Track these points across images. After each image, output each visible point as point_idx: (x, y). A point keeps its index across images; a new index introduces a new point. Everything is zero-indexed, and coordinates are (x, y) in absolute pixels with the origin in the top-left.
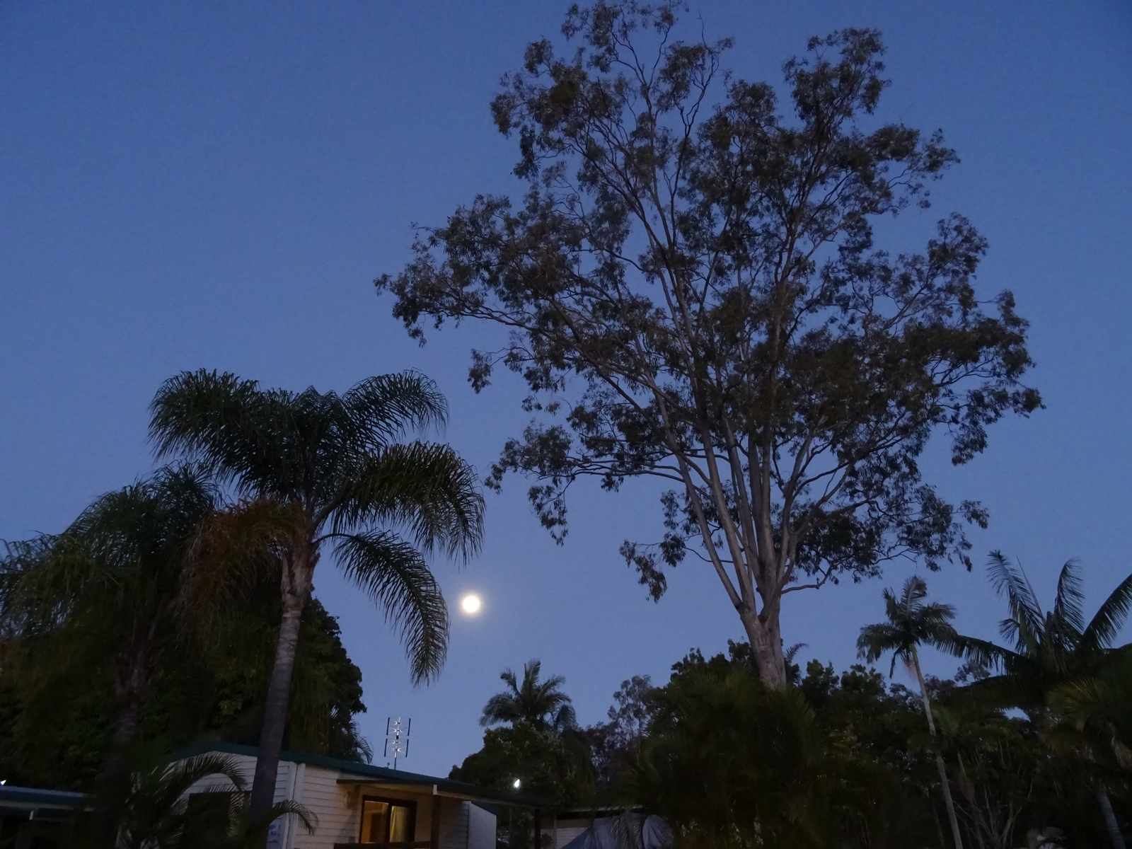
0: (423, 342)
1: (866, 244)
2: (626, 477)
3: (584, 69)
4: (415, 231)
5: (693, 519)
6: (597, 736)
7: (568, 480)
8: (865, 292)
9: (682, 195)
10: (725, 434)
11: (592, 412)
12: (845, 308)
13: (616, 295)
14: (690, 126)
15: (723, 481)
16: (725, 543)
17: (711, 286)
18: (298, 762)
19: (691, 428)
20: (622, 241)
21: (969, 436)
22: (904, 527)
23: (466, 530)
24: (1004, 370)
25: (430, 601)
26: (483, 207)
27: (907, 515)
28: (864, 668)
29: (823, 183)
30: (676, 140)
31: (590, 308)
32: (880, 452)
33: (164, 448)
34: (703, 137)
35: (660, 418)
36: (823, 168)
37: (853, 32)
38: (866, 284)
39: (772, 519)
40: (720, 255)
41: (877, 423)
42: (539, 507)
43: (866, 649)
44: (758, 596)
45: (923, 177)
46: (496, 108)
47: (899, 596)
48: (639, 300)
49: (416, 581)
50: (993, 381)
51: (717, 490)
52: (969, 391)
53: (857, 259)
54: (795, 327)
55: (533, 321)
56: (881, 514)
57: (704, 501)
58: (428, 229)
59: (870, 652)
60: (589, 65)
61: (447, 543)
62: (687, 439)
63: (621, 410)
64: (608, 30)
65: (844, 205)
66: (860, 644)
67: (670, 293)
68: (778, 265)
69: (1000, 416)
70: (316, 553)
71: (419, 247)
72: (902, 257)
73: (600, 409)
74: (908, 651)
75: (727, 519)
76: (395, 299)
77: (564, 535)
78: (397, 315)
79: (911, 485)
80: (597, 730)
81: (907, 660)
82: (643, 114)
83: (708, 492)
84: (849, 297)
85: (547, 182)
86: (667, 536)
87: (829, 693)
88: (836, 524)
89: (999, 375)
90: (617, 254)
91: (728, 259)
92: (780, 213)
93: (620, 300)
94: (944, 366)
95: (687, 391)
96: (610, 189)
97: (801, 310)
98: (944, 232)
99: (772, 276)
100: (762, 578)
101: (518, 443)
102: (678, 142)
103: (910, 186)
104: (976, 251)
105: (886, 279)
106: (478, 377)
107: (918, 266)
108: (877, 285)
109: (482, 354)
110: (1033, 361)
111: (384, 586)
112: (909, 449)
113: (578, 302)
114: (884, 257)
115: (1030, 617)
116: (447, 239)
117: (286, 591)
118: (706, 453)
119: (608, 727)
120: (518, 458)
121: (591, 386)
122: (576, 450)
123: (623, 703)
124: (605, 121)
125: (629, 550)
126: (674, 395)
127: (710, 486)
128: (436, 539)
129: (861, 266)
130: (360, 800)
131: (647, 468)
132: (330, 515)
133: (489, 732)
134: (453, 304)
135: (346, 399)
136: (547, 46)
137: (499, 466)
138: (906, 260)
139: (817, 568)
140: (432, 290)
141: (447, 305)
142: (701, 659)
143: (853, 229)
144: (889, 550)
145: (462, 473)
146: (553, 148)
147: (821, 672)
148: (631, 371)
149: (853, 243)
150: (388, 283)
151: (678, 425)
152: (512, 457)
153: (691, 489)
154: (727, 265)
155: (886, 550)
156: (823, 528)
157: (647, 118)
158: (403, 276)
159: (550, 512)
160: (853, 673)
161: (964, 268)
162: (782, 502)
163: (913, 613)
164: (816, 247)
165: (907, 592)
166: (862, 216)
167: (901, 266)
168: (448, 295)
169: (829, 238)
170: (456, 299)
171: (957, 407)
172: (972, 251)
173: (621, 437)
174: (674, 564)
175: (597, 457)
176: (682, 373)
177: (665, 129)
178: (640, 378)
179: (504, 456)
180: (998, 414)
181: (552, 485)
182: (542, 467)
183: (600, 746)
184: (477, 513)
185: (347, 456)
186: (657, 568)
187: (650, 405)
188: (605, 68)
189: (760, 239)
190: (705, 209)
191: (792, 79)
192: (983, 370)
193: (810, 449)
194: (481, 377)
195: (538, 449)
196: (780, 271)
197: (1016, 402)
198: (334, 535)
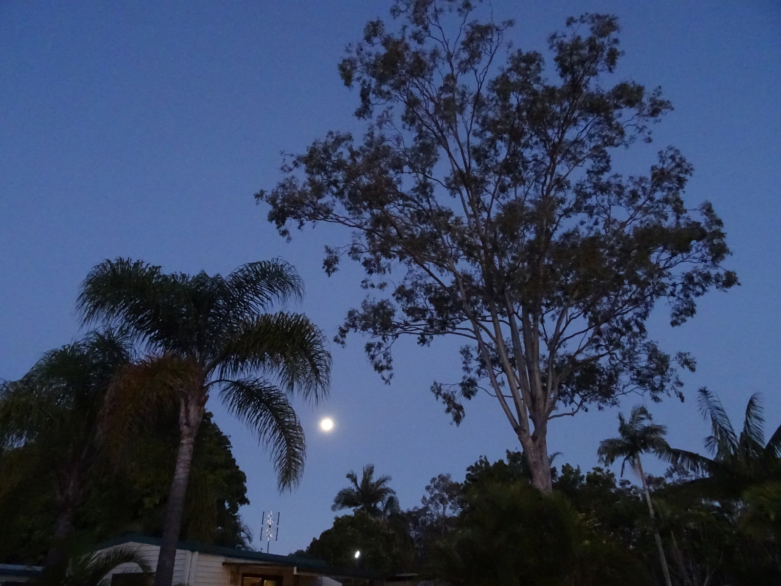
0: (289, 239)
1: (606, 169)
2: (435, 336)
3: (407, 41)
4: (283, 157)
5: (483, 365)
6: (413, 517)
7: (393, 338)
8: (606, 203)
9: (475, 135)
10: (505, 305)
11: (410, 290)
12: (591, 215)
13: (428, 207)
14: (481, 83)
15: (505, 339)
16: (507, 383)
17: (496, 199)
18: (193, 551)
19: (481, 300)
20: (432, 166)
21: (683, 305)
22: (635, 371)
23: (317, 379)
24: (710, 258)
25: (291, 429)
26: (333, 140)
27: (637, 363)
28: (602, 470)
29: (575, 125)
30: (472, 94)
31: (409, 216)
32: (618, 317)
33: (88, 317)
34: (491, 89)
35: (459, 294)
36: (576, 114)
37: (598, 17)
38: (606, 197)
39: (540, 365)
40: (503, 177)
41: (616, 296)
42: (373, 357)
43: (604, 457)
44: (530, 421)
45: (647, 121)
46: (342, 68)
47: (627, 419)
48: (444, 210)
49: (281, 414)
50: (701, 266)
51: (501, 345)
52: (683, 274)
53: (599, 179)
54: (556, 229)
55: (369, 224)
56: (618, 361)
57: (491, 353)
58: (292, 155)
59: (607, 458)
60: (410, 37)
61: (304, 386)
62: (478, 308)
63: (431, 288)
64: (424, 14)
65: (591, 141)
66: (600, 452)
67: (467, 205)
68: (544, 184)
69: (706, 291)
70: (206, 395)
71: (286, 168)
72: (631, 178)
73: (417, 287)
74: (634, 457)
75: (508, 365)
76: (270, 208)
77: (391, 378)
78: (271, 220)
79: (640, 341)
80: (414, 512)
81: (633, 464)
82: (448, 75)
83: (494, 346)
84: (594, 207)
85: (380, 124)
86: (464, 378)
87: (578, 487)
88: (585, 369)
89: (706, 261)
90: (429, 176)
91: (508, 180)
92: (545, 146)
93: (430, 210)
94: (666, 255)
95: (479, 274)
96: (424, 128)
97: (561, 216)
98: (663, 160)
99: (540, 193)
100: (533, 408)
101: (357, 311)
102: (473, 95)
103: (638, 127)
104: (686, 174)
105: (619, 194)
106: (330, 265)
107: (643, 185)
108: (614, 197)
109: (332, 249)
110: (731, 251)
111: (258, 418)
112: (639, 315)
113: (401, 212)
114: (619, 178)
115: (727, 436)
116: (306, 162)
117: (183, 424)
118: (493, 318)
119: (420, 510)
120: (357, 322)
121: (409, 271)
122: (399, 316)
123: (432, 493)
124: (421, 80)
125: (437, 388)
126: (468, 278)
127: (495, 342)
128: (295, 383)
129: (603, 184)
130: (240, 577)
131: (450, 330)
132: (218, 366)
133: (337, 519)
134: (310, 212)
135: (228, 280)
136: (381, 24)
137: (344, 328)
138: (635, 180)
139: (572, 401)
140: (295, 202)
141: (306, 212)
142: (487, 463)
143: (597, 158)
144: (624, 387)
145: (314, 336)
146: (384, 97)
147: (571, 472)
148: (439, 260)
149: (597, 167)
150: (264, 196)
151: (472, 299)
152: (353, 321)
153: (482, 345)
154: (507, 184)
155: (621, 387)
156: (576, 371)
157: (451, 78)
158: (275, 191)
159: (380, 361)
160: (595, 473)
161: (676, 185)
162: (547, 354)
163: (637, 431)
164: (570, 171)
165: (633, 416)
166: (603, 149)
167: (631, 184)
168: (307, 205)
169: (580, 164)
170: (313, 209)
171: (674, 285)
172: (682, 173)
173: (432, 307)
174: (470, 398)
175: (414, 321)
176: (476, 261)
177: (464, 86)
178: (445, 265)
179: (347, 321)
180: (704, 290)
181: (382, 341)
182: (375, 328)
183: (416, 523)
184: (326, 365)
185: (230, 322)
186: (457, 402)
187: (452, 284)
188: (420, 42)
189: (531, 165)
190: (492, 143)
191: (555, 48)
192: (694, 258)
193: (569, 315)
194: (332, 266)
195: (372, 315)
196: (545, 188)
197: (717, 281)
198: (220, 381)
